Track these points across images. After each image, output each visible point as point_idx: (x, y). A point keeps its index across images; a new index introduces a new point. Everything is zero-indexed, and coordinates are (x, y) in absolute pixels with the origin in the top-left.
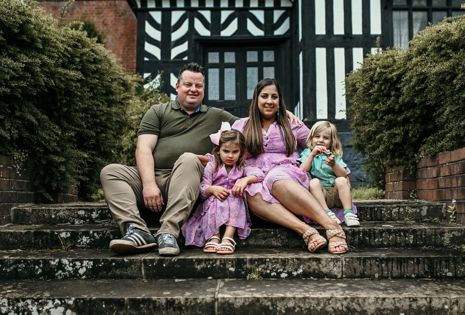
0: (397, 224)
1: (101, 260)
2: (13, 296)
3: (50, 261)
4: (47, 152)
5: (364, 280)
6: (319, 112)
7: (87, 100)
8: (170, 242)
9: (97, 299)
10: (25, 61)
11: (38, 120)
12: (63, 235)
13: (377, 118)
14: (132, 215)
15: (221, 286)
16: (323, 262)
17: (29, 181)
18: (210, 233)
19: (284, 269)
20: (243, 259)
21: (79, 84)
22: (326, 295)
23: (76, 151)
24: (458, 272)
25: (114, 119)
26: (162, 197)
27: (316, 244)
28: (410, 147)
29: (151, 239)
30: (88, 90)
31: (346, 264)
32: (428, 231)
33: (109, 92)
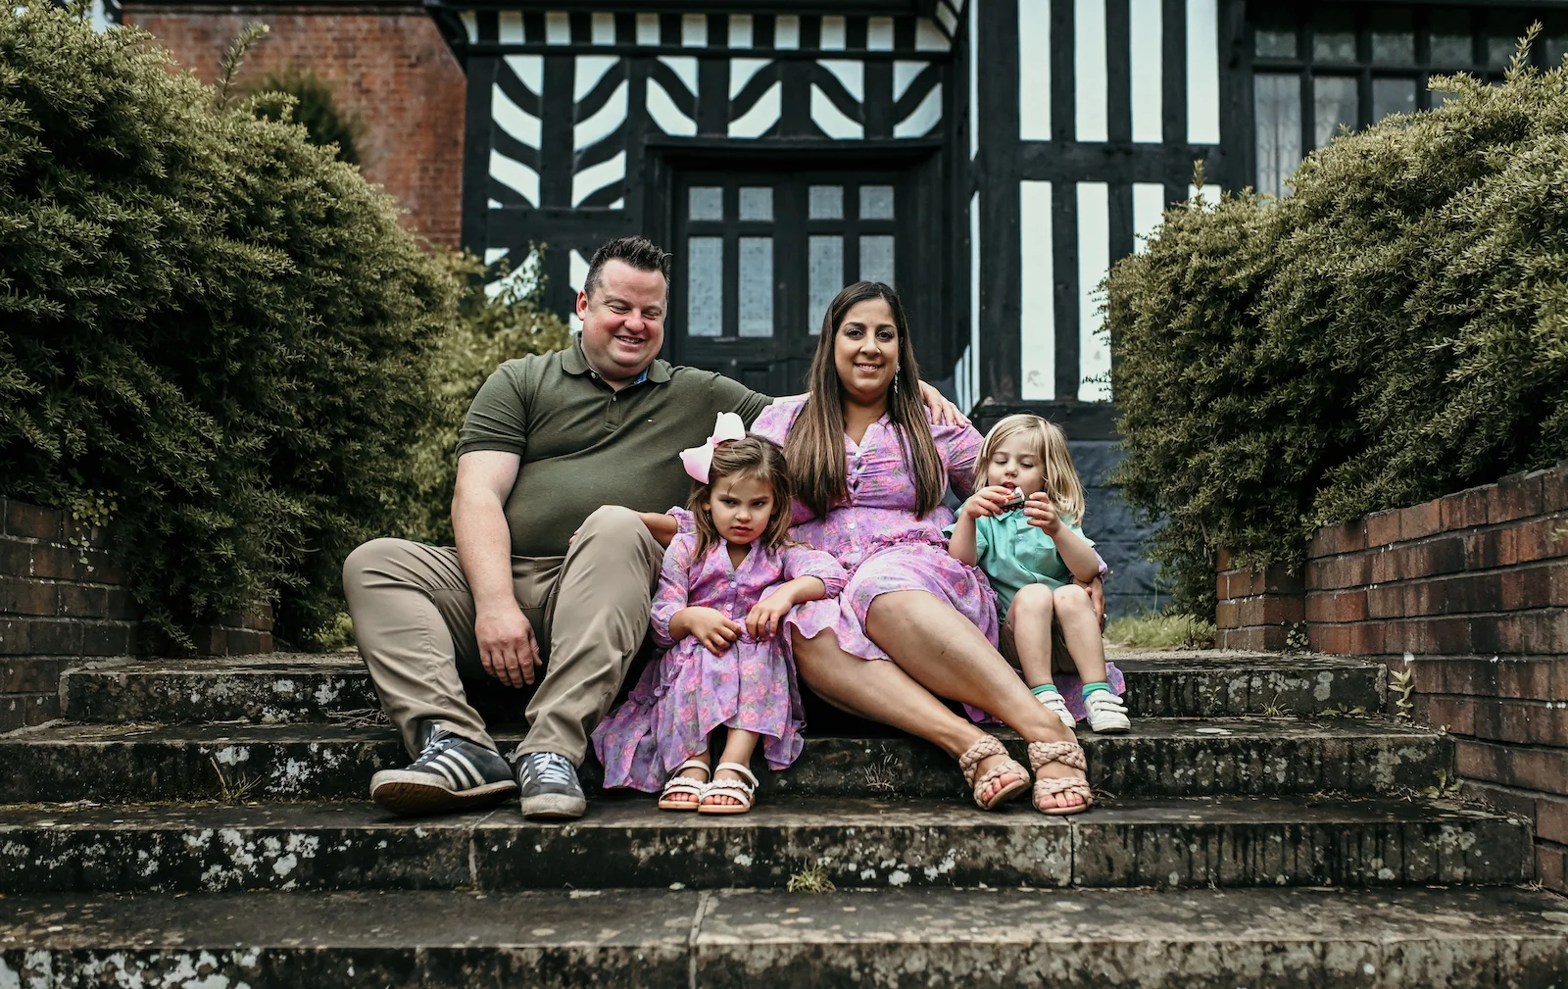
0: (1240, 726)
1: (344, 833)
2: (67, 944)
3: (185, 837)
4: (177, 497)
5: (1135, 893)
6: (1030, 379)
7: (305, 335)
8: (557, 777)
9: (330, 950)
10: (110, 218)
11: (150, 399)
12: (226, 756)
13: (1191, 404)
14: (441, 696)
15: (709, 910)
16: (1017, 839)
17: (118, 588)
18: (682, 751)
19: (900, 861)
20: (777, 830)
21: (279, 289)
22: (1023, 935)
23: (267, 495)
24: (1412, 867)
25: (390, 398)
26: (534, 642)
27: (998, 786)
28: (1287, 496)
29: (499, 768)
30: (310, 306)
31: (1083, 845)
32: (1330, 745)
33: (374, 313)
